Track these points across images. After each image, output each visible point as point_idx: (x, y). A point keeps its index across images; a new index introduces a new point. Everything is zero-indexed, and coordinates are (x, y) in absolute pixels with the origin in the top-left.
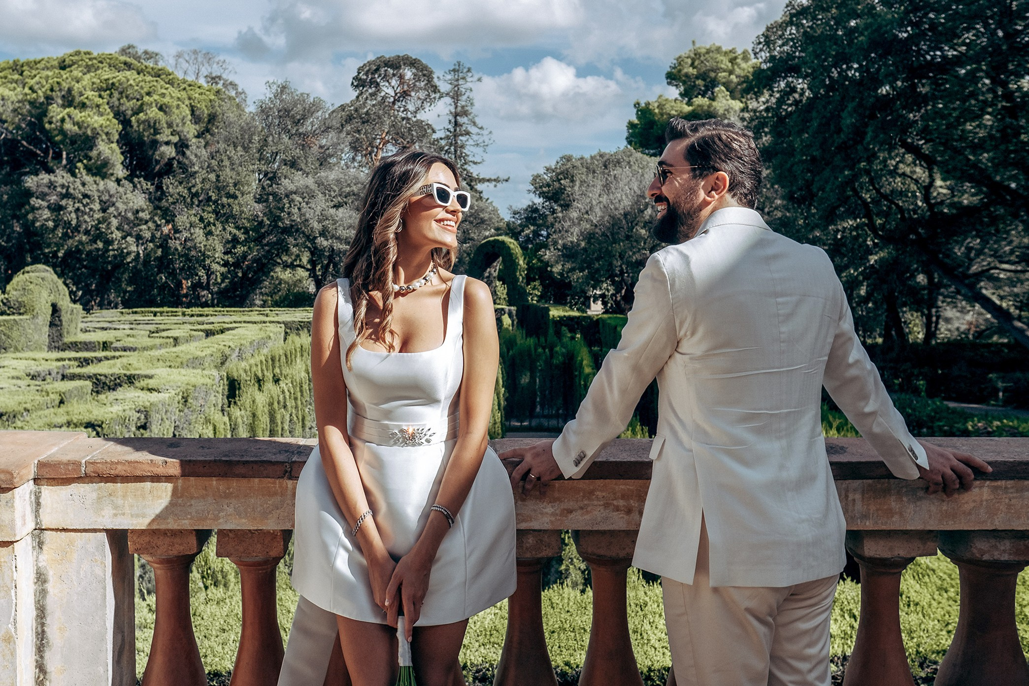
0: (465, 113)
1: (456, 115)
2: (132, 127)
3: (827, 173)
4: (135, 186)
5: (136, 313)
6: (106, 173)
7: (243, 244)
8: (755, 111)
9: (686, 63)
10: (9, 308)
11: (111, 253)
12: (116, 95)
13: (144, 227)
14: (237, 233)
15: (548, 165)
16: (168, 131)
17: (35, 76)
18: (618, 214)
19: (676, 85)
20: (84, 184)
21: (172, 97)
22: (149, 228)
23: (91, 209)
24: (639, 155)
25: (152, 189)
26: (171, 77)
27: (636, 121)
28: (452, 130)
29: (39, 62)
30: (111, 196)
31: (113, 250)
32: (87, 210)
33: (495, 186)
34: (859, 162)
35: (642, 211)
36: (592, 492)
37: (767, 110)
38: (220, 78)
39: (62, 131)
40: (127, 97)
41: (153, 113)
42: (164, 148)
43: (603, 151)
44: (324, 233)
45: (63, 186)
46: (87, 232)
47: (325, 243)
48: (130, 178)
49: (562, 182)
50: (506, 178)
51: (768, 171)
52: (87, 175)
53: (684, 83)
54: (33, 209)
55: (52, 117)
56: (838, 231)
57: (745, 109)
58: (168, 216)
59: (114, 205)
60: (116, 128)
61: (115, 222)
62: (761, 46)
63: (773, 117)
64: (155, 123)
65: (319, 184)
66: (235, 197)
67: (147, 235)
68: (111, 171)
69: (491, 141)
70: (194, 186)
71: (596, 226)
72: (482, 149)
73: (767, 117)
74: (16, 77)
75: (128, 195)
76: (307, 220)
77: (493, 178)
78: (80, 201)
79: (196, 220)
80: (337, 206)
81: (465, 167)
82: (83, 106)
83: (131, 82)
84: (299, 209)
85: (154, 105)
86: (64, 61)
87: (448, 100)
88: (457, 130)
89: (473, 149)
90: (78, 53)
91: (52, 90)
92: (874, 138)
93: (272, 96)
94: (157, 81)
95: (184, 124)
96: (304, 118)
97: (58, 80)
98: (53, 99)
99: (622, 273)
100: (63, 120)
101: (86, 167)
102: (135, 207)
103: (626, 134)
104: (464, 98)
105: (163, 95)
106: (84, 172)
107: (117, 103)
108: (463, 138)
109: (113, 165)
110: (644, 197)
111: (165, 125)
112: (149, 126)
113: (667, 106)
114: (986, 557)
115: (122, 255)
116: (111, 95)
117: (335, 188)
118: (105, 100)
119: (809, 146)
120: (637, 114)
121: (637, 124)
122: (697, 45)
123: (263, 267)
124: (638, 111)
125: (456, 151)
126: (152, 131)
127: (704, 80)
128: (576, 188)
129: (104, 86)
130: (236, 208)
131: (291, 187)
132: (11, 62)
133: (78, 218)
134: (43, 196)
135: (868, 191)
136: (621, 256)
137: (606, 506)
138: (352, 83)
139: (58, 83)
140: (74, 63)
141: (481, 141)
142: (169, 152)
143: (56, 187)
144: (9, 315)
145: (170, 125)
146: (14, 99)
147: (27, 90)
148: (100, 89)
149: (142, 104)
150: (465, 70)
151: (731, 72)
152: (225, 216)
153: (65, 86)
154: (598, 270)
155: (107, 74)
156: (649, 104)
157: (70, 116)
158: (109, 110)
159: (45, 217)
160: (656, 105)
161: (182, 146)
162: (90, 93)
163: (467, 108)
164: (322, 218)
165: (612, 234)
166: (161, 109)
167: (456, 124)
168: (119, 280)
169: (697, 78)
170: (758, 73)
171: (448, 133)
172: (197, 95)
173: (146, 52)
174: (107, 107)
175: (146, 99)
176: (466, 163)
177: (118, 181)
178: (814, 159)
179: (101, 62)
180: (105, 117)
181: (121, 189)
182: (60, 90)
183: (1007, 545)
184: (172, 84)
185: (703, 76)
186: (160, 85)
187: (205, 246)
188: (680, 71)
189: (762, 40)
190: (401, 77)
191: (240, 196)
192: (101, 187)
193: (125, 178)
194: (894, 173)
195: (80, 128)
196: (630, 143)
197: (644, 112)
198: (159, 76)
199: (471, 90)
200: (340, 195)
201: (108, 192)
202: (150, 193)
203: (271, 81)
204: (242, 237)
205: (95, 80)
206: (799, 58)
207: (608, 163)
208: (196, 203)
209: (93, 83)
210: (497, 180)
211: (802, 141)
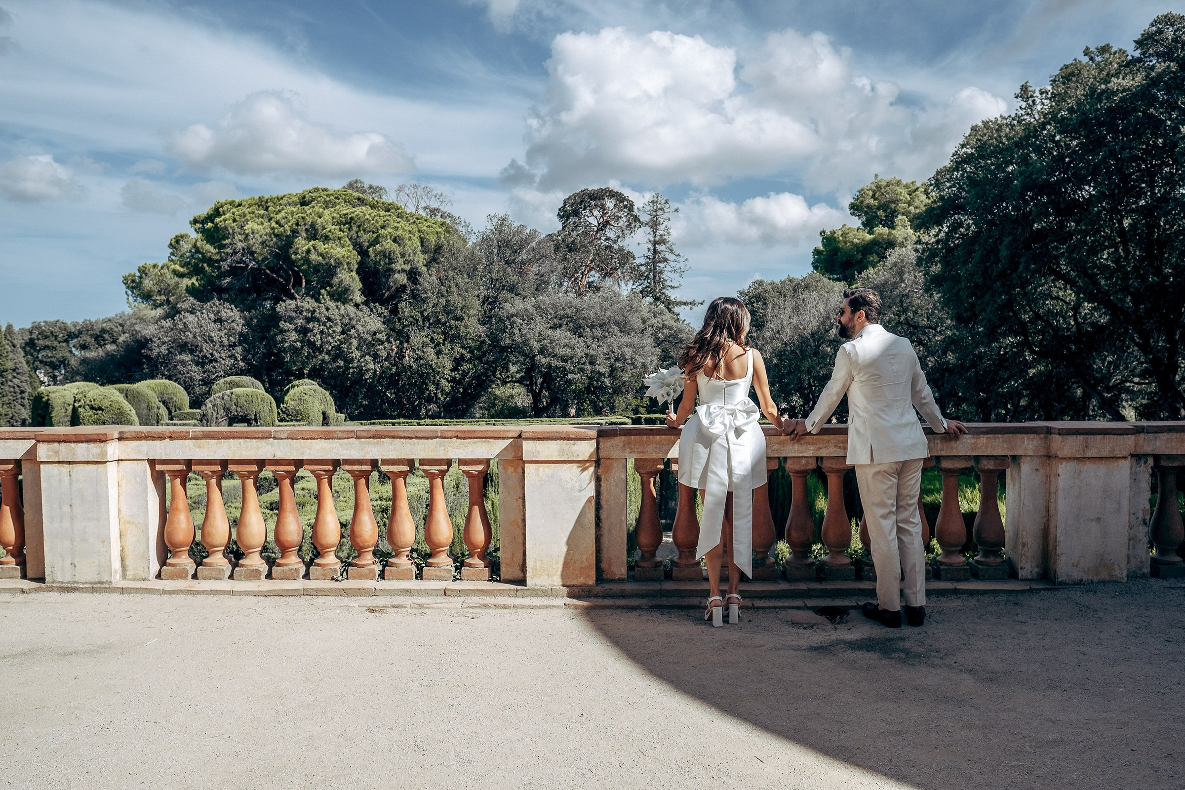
0: (663, 241)
1: (655, 243)
2: (369, 257)
3: (987, 297)
4: (372, 310)
5: (374, 423)
6: (346, 299)
7: (469, 361)
8: (927, 244)
9: (868, 195)
10: (288, 416)
11: (351, 370)
12: (355, 228)
13: (381, 347)
14: (463, 351)
15: (741, 289)
16: (401, 261)
17: (280, 211)
18: (807, 333)
19: (859, 216)
20: (327, 309)
21: (404, 230)
22: (385, 348)
23: (334, 332)
24: (825, 280)
25: (386, 313)
26: (400, 211)
27: (821, 248)
28: (651, 257)
29: (282, 199)
30: (350, 319)
31: (353, 368)
32: (331, 332)
33: (691, 309)
34: (1014, 289)
35: (827, 331)
36: (829, 441)
37: (938, 242)
38: (438, 210)
39: (307, 261)
40: (364, 230)
41: (388, 245)
42: (397, 276)
43: (791, 276)
44: (542, 351)
45: (308, 310)
46: (328, 353)
47: (544, 360)
48: (366, 303)
49: (755, 305)
50: (701, 301)
51: (939, 295)
52: (331, 300)
53: (866, 213)
54: (282, 331)
55: (297, 249)
56: (1001, 347)
57: (919, 242)
58: (403, 337)
59: (354, 327)
60: (355, 258)
61: (355, 343)
62: (932, 187)
63: (942, 248)
64: (390, 254)
65: (537, 307)
66: (461, 319)
67: (384, 354)
68: (351, 297)
69: (687, 268)
70: (425, 310)
71: (786, 344)
72: (678, 274)
73: (937, 248)
74: (262, 212)
75: (366, 319)
76: (528, 340)
77: (689, 301)
78: (324, 324)
79: (428, 340)
80: (554, 327)
81: (664, 291)
82: (326, 239)
83: (368, 216)
84: (520, 330)
85: (389, 237)
86: (304, 197)
87: (648, 229)
88: (655, 258)
89: (670, 274)
90: (316, 190)
91: (297, 224)
92: (1027, 268)
93: (493, 228)
94: (390, 215)
95: (415, 254)
96: (521, 247)
97: (303, 215)
98: (298, 233)
99: (810, 386)
100: (308, 251)
101: (329, 293)
102: (373, 329)
103: (812, 260)
104: (662, 227)
105: (396, 228)
106: (328, 298)
107: (355, 236)
108: (661, 265)
109: (353, 292)
110: (828, 318)
111: (399, 256)
112: (385, 256)
113: (851, 234)
114: (986, 468)
115: (361, 372)
116: (350, 229)
117: (551, 311)
118: (346, 234)
119: (972, 275)
120: (823, 241)
121: (823, 251)
122: (879, 178)
123: (482, 383)
124: (823, 239)
125: (655, 276)
126: (387, 260)
127: (885, 211)
128: (769, 310)
129: (343, 220)
130: (462, 331)
131: (512, 311)
132: (257, 197)
133: (321, 339)
134: (291, 320)
135: (1025, 312)
136: (809, 372)
137: (835, 446)
138: (558, 214)
139: (303, 218)
140: (313, 200)
141: (678, 267)
142: (402, 279)
143: (302, 311)
144: (288, 421)
145: (403, 256)
146: (263, 232)
147: (274, 225)
148: (339, 223)
149: (378, 237)
150: (663, 202)
151: (909, 204)
152: (453, 338)
153: (309, 220)
154: (788, 384)
155: (345, 209)
156: (835, 233)
157: (314, 248)
158: (349, 242)
159: (294, 338)
160: (840, 233)
161: (413, 275)
162: (330, 227)
163: (664, 237)
164: (541, 338)
165: (801, 351)
166: (395, 241)
167: (655, 252)
168: (356, 395)
169: (878, 208)
170: (930, 210)
171: (648, 260)
172: (425, 228)
173: (371, 187)
174: (347, 239)
175: (382, 232)
176: (664, 288)
177: (357, 306)
178: (977, 285)
179: (337, 198)
180: (346, 248)
181: (360, 314)
182: (305, 225)
183: (992, 462)
184: (402, 217)
185: (884, 206)
186: (393, 220)
187: (436, 363)
188: (862, 202)
189: (933, 182)
190: (603, 207)
191: (466, 318)
192: (342, 312)
193: (362, 303)
194: (1049, 296)
195: (324, 258)
196: (816, 268)
197: (829, 240)
198: (388, 211)
199: (669, 220)
200: (556, 317)
201: (348, 315)
202: (385, 316)
203: (492, 215)
204: (468, 356)
205: (335, 215)
206: (964, 198)
207: (797, 288)
208: (427, 325)
209: (333, 218)
210: (693, 303)
211: (967, 270)
